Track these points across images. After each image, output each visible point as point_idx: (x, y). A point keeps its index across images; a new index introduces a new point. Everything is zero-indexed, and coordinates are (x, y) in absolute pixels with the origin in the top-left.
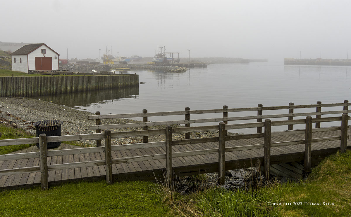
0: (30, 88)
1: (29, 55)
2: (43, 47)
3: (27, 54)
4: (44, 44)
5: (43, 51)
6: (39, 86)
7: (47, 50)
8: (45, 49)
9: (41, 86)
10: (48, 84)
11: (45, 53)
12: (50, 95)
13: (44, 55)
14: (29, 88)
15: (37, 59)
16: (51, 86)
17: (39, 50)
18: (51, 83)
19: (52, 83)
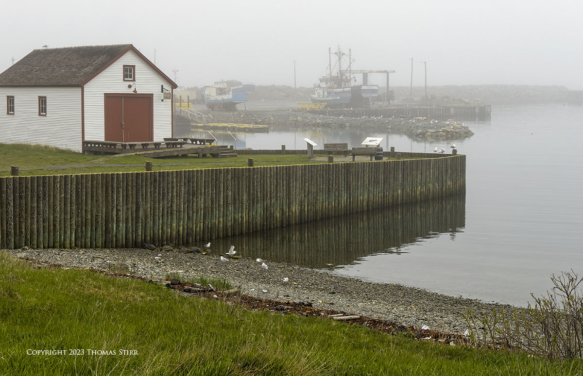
0: (197, 212)
1: (87, 88)
2: (128, 59)
3: (81, 85)
4: (131, 48)
5: (129, 73)
6: (219, 204)
7: (141, 70)
8: (134, 66)
9: (226, 204)
10: (242, 196)
11: (134, 80)
12: (248, 234)
13: (130, 86)
14: (193, 213)
15: (111, 100)
16: (249, 204)
17: (116, 70)
18: (251, 192)
19: (253, 193)
